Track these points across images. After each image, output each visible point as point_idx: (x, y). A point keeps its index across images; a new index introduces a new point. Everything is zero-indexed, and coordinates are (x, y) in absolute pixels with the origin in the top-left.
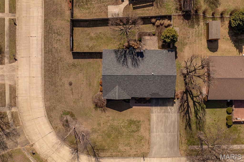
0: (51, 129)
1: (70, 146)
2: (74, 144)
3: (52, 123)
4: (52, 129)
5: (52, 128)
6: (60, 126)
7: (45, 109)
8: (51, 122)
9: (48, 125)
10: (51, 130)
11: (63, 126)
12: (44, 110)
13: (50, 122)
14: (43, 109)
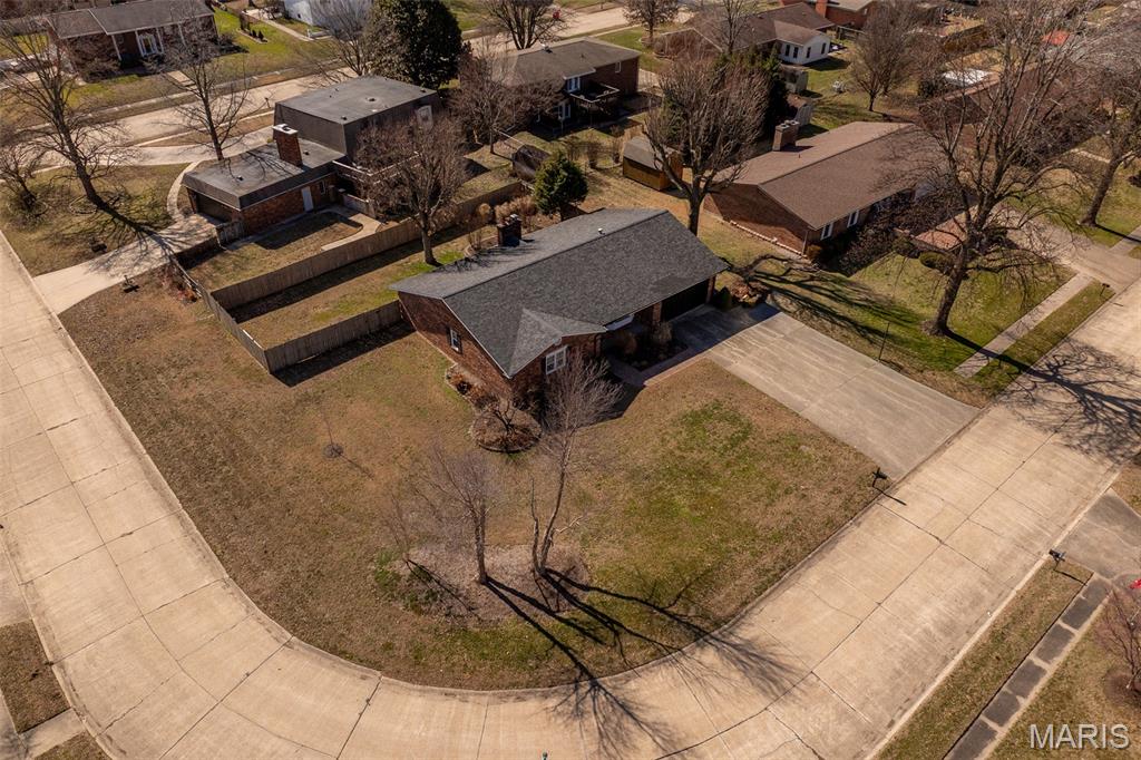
0: (363, 683)
1: (537, 685)
2: (548, 656)
3: (349, 649)
4: (363, 678)
5: (360, 670)
6: (405, 627)
7: (265, 617)
8: (336, 647)
9: (334, 673)
10: (365, 688)
11: (421, 612)
12: (263, 624)
13: (333, 651)
14: (254, 623)
